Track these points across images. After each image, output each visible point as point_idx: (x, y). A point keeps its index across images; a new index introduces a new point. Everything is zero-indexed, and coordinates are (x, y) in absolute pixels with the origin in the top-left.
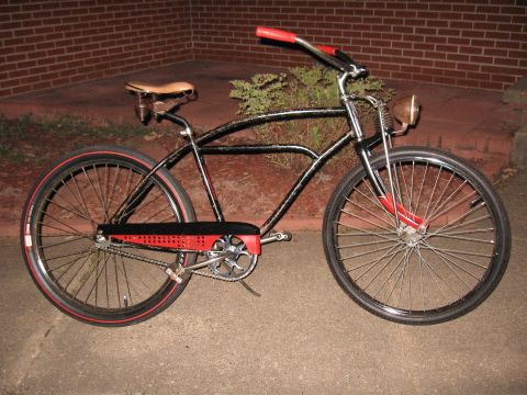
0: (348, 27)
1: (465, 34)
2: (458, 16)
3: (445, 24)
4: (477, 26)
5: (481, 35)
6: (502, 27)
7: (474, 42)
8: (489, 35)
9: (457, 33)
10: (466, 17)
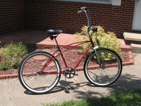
0: (76, 21)
1: (107, 24)
2: (105, 20)
3: (102, 21)
4: (110, 22)
5: (111, 24)
6: (116, 23)
7: (109, 26)
8: (113, 24)
9: (105, 24)
10: (107, 20)
